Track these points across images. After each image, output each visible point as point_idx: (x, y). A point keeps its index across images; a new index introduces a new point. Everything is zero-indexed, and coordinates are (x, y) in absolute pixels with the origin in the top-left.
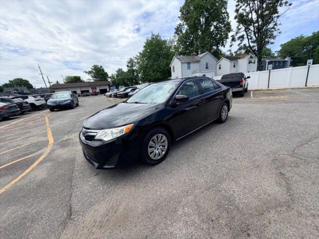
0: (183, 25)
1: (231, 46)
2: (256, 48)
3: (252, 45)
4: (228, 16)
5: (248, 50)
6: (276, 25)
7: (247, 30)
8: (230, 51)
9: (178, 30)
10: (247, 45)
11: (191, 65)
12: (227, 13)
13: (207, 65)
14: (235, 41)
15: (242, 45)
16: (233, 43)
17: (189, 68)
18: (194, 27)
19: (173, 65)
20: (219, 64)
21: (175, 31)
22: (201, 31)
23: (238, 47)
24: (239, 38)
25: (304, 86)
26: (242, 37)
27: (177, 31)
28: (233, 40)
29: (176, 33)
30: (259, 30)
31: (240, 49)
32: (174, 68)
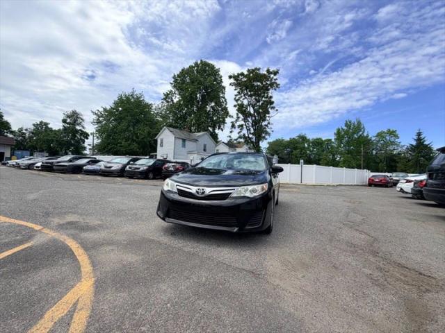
0: (175, 93)
1: (231, 132)
2: (254, 140)
3: (251, 136)
4: (225, 101)
5: (247, 140)
6: (269, 123)
7: (245, 120)
8: (230, 137)
9: (167, 96)
10: (247, 135)
11: (187, 143)
12: (224, 98)
13: (205, 146)
14: (235, 128)
15: (242, 134)
16: (233, 129)
17: (184, 146)
18: (188, 100)
19: (161, 137)
20: (217, 148)
21: (163, 96)
22: (197, 106)
23: (238, 135)
24: (239, 126)
25: (299, 182)
26: (242, 126)
27: (166, 98)
28: (233, 126)
29: (164, 99)
30: (255, 123)
31: (240, 137)
32: (162, 142)
